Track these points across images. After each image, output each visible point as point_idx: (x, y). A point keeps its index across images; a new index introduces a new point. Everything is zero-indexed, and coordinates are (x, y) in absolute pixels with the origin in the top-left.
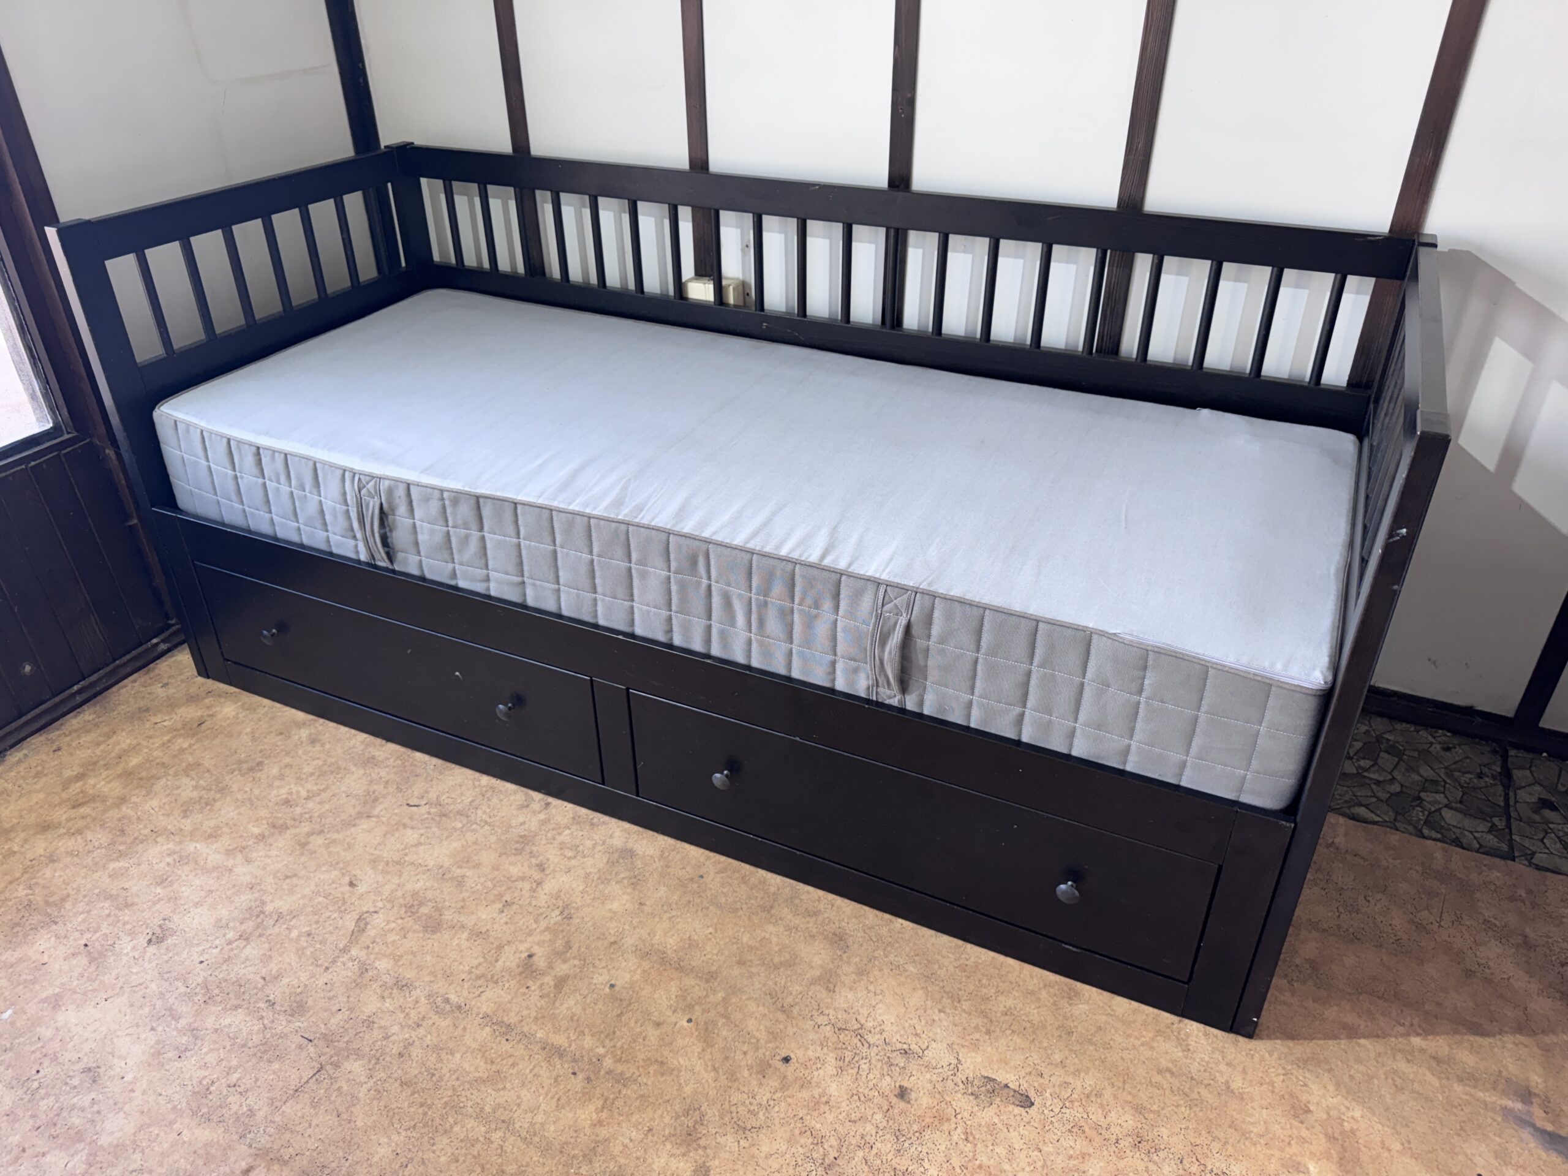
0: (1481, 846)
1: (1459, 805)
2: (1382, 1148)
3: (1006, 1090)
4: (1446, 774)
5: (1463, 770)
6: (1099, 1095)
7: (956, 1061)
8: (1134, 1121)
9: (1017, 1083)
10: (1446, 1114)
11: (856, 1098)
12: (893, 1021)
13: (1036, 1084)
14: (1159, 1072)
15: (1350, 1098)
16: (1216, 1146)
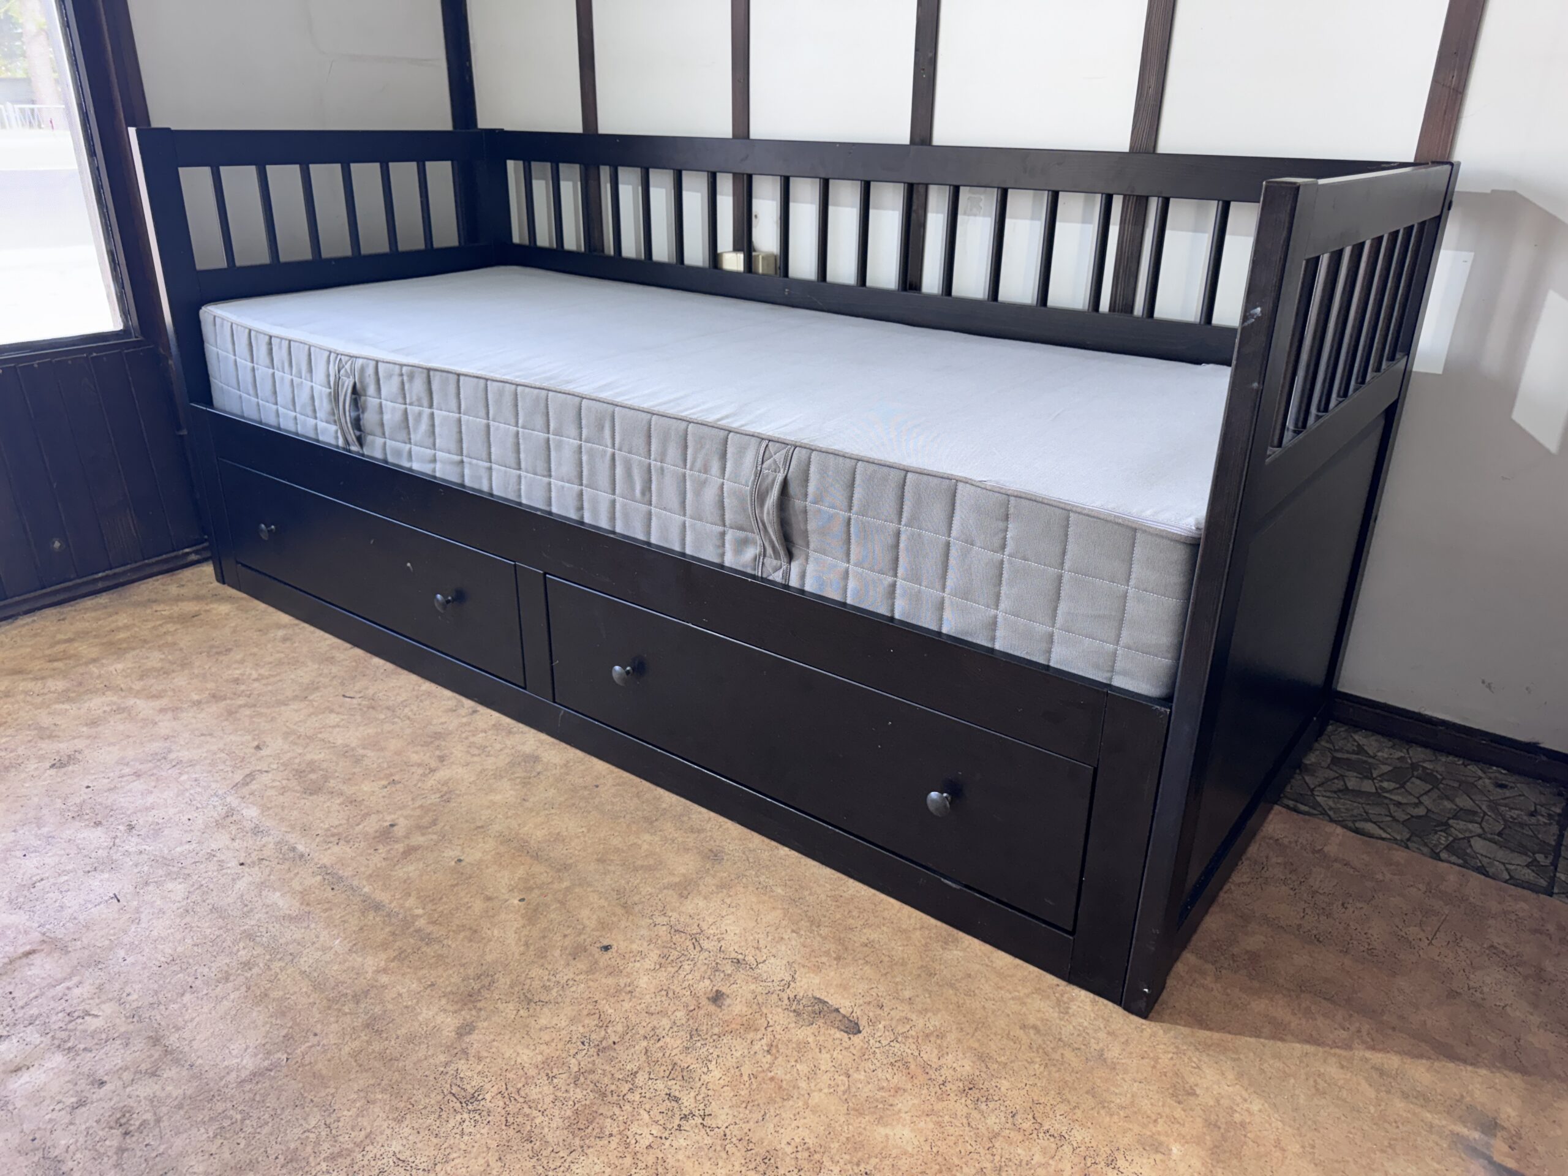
0: (1511, 877)
1: (1496, 837)
2: (1276, 1147)
3: (835, 1014)
4: (1489, 807)
5: (1512, 805)
6: (941, 1036)
7: (790, 979)
8: (972, 1068)
9: (851, 1010)
10: (1375, 1127)
11: (664, 993)
12: (737, 932)
13: (871, 1014)
14: (1024, 1027)
15: (1251, 1090)
16: (1062, 1108)
